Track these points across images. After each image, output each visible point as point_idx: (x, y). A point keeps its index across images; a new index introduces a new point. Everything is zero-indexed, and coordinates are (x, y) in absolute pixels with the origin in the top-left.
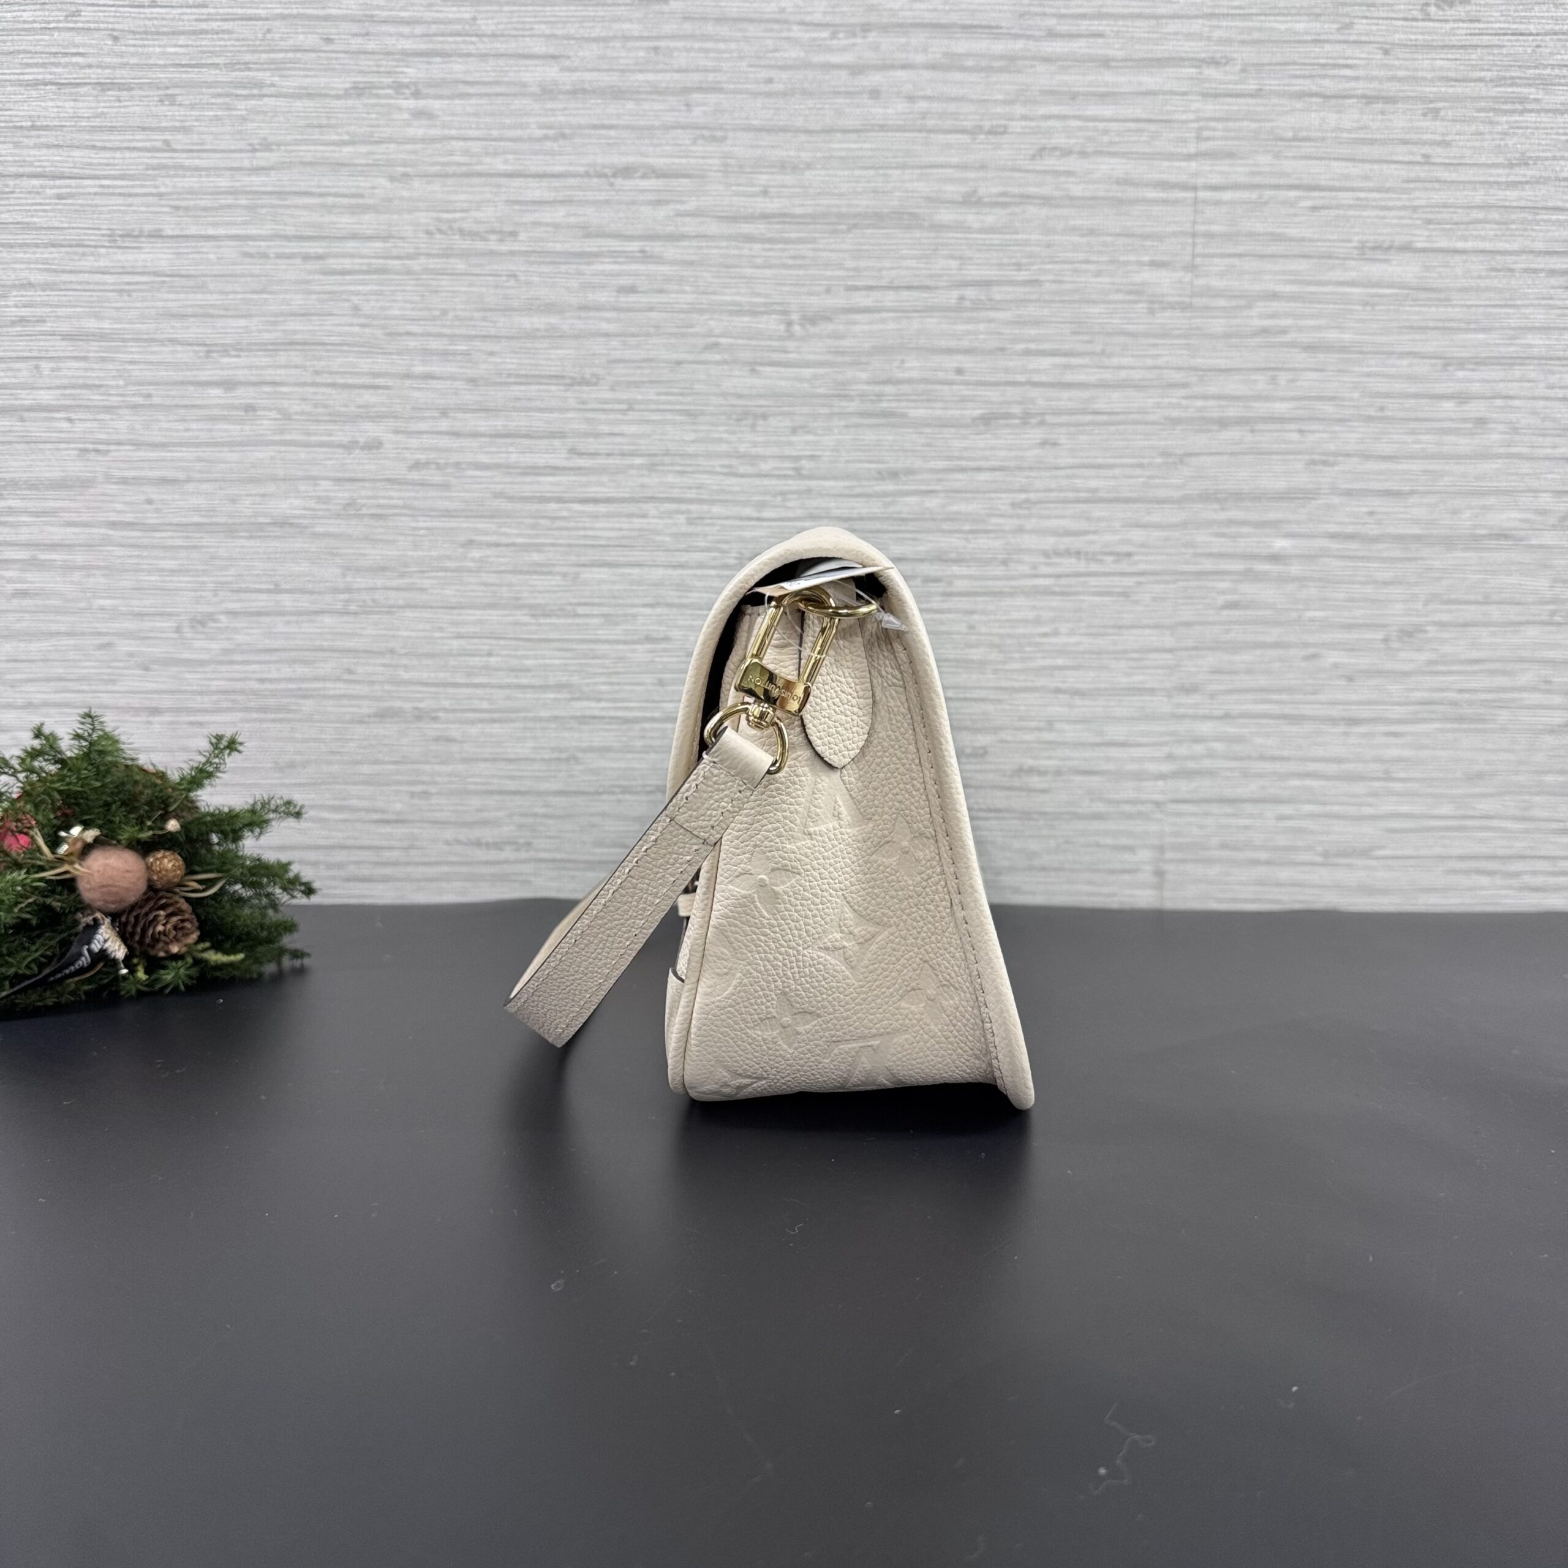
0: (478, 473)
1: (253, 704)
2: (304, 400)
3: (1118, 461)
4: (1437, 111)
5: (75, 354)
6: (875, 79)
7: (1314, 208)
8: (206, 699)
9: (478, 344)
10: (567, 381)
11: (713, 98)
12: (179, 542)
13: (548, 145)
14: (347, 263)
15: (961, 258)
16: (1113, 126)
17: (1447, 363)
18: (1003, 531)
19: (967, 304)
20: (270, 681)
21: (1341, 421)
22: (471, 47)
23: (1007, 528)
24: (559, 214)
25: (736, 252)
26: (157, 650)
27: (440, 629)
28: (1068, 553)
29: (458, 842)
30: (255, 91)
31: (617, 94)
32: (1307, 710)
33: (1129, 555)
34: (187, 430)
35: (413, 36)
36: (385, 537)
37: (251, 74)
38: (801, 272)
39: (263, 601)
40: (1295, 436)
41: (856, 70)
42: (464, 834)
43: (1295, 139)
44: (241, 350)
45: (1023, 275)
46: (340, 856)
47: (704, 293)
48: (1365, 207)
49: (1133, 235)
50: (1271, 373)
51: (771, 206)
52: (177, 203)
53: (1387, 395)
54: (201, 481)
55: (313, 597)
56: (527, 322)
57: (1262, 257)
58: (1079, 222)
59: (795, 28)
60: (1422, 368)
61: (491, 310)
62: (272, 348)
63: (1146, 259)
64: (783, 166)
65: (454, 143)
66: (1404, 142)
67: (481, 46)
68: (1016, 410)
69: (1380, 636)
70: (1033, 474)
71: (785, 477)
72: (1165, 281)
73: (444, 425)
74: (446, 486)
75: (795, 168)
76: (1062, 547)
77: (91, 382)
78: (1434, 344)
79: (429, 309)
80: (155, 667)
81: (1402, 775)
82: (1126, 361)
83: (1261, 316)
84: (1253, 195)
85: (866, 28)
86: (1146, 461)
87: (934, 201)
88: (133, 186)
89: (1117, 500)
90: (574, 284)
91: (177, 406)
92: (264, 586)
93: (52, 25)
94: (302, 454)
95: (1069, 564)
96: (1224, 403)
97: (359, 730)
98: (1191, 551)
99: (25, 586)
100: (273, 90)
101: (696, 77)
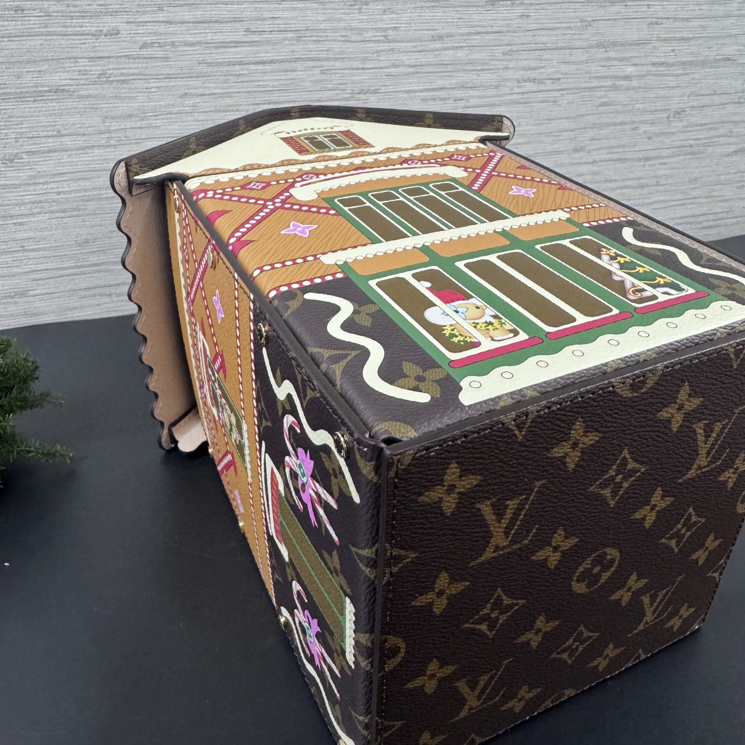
0: (186, 48)
1: (54, 208)
8: (22, 208)
18: (498, 69)
20: (64, 193)
23: (499, 67)
28: (529, 80)
33: (559, 79)
36: (128, 95)
39: (52, 143)
55: (84, 138)
70: (516, 34)
71: (379, 41)
73: (161, 16)
74: (166, 59)
76: (527, 76)
89: (557, 49)
92: (50, 133)
94: (63, 41)
95: (530, 86)
98: (588, 75)
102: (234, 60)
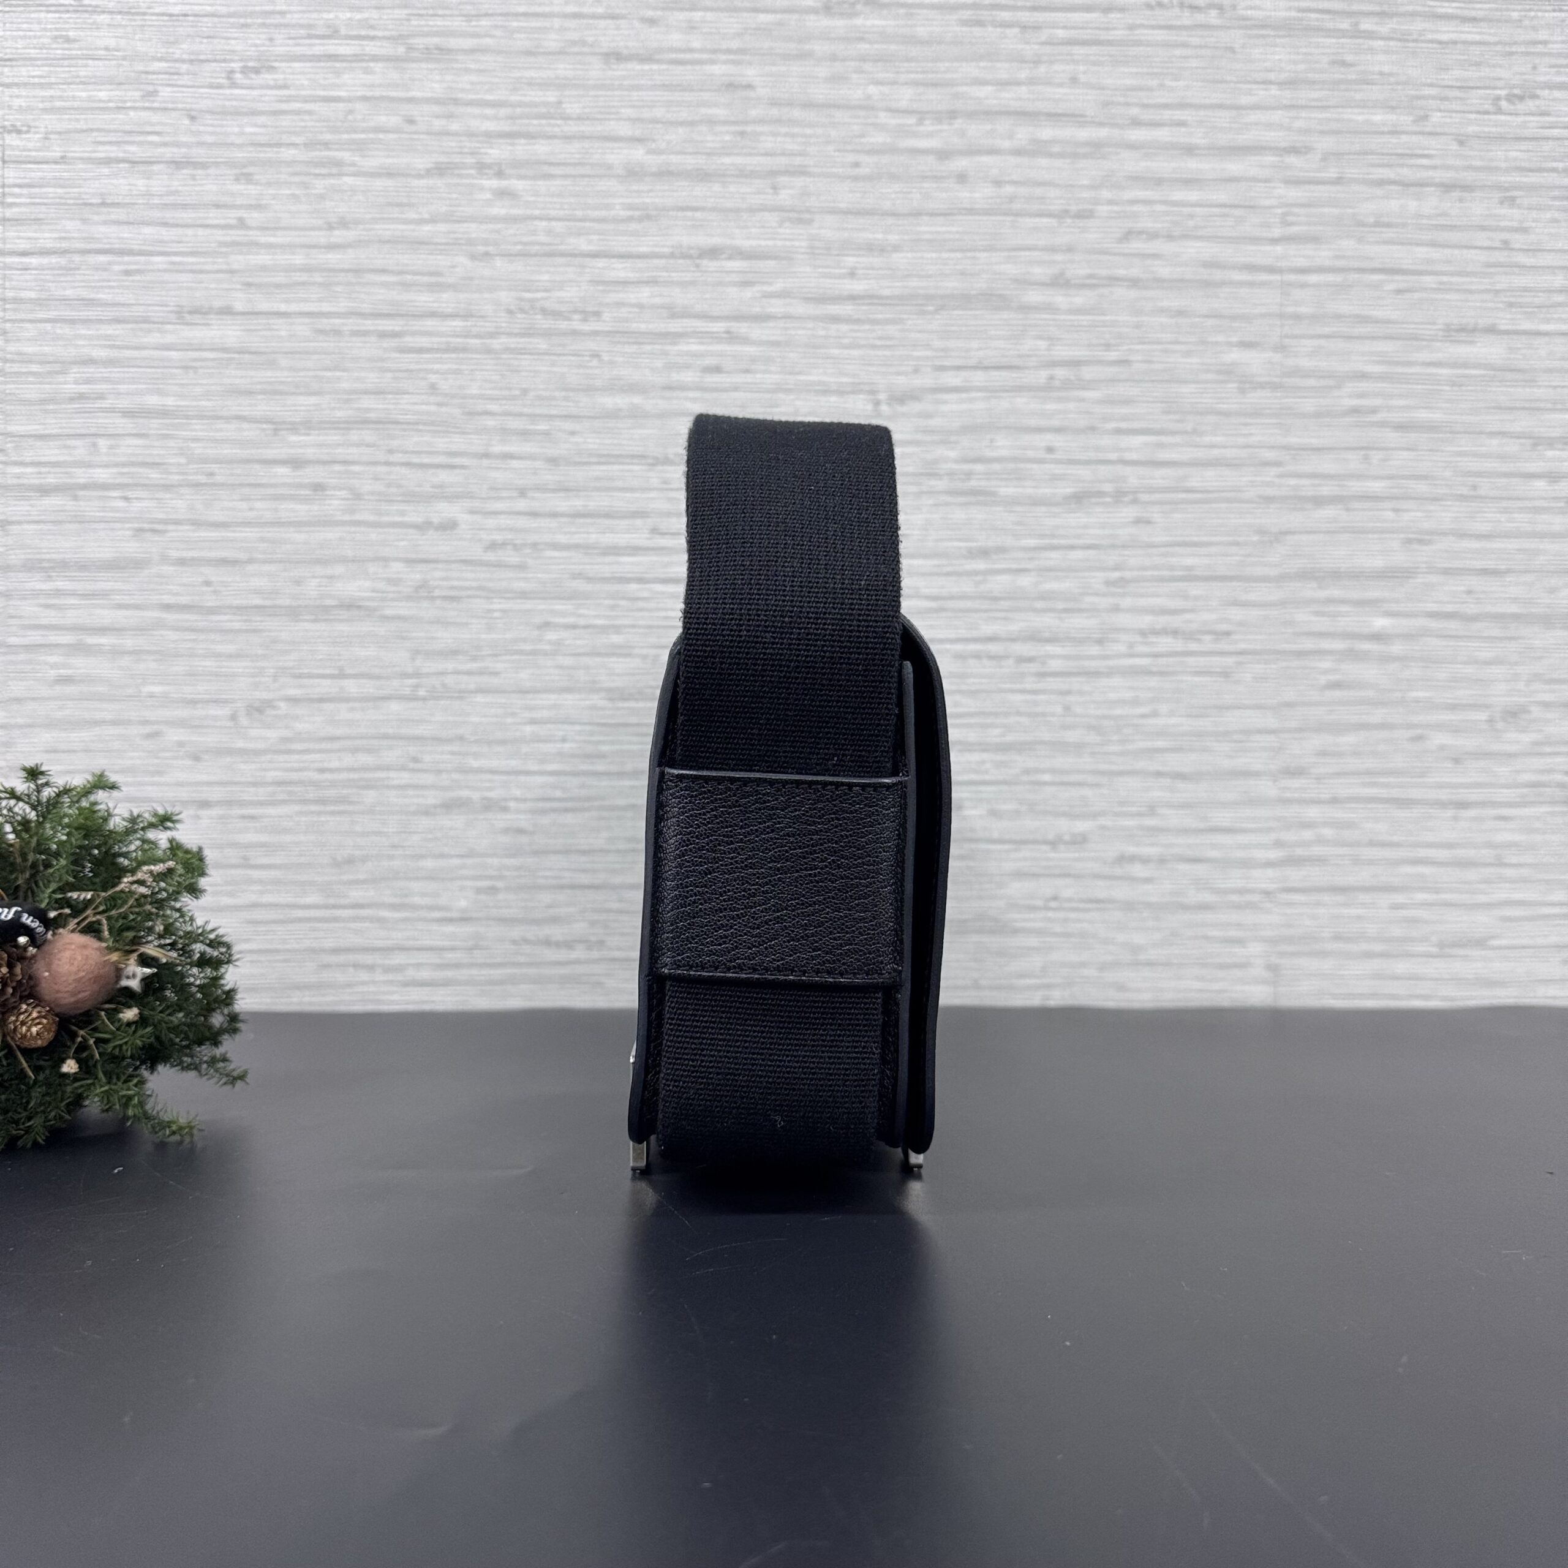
0: (556, 554)
1: (311, 796)
2: (377, 479)
3: (1214, 539)
4: (1513, 199)
5: (135, 432)
6: (961, 164)
7: (1399, 292)
8: (261, 790)
9: (558, 423)
10: (651, 461)
11: (799, 182)
12: (237, 625)
13: (634, 226)
14: (423, 341)
15: (1049, 339)
16: (1199, 210)
17: (1538, 442)
18: (1098, 610)
19: (1057, 383)
20: (331, 770)
21: (1435, 500)
22: (556, 129)
23: (1101, 607)
24: (644, 294)
25: (822, 333)
26: (211, 739)
27: (513, 714)
28: (1164, 632)
29: (526, 941)
30: (334, 171)
31: (703, 176)
32: (1415, 794)
33: (1228, 634)
34: (251, 509)
35: (496, 118)
36: (458, 620)
37: (331, 153)
38: (887, 353)
39: (326, 687)
40: (1390, 515)
41: (943, 155)
42: (532, 932)
43: (1377, 224)
44: (309, 428)
45: (1113, 355)
46: (398, 959)
47: (791, 373)
48: (1448, 291)
49: (1221, 317)
50: (1363, 452)
51: (858, 287)
52: (250, 280)
53: (1479, 474)
54: (265, 562)
55: (380, 682)
56: (610, 401)
57: (1349, 338)
58: (1165, 304)
59: (882, 114)
60: (1512, 447)
61: (573, 390)
62: (345, 425)
63: (1234, 339)
64: (870, 248)
65: (537, 223)
66: (1483, 228)
67: (566, 129)
68: (1108, 488)
69: (1483, 716)
70: (1126, 553)
72: (1254, 361)
73: (522, 505)
74: (522, 567)
75: (882, 250)
76: (1159, 626)
77: (149, 460)
78: (1522, 423)
79: (510, 389)
80: (206, 757)
81: (1514, 860)
82: (1219, 439)
83: (1350, 397)
84: (1338, 278)
85: (952, 115)
86: (1241, 539)
87: (1023, 282)
88: (204, 263)
89: (1214, 578)
90: (659, 364)
91: (241, 485)
92: (328, 671)
93: (129, 104)
94: (374, 535)
95: (1166, 643)
96: (1316, 482)
97: (425, 822)
98: (1289, 631)
99: (69, 672)
100: (352, 169)
101: (783, 161)
102: (630, 575)
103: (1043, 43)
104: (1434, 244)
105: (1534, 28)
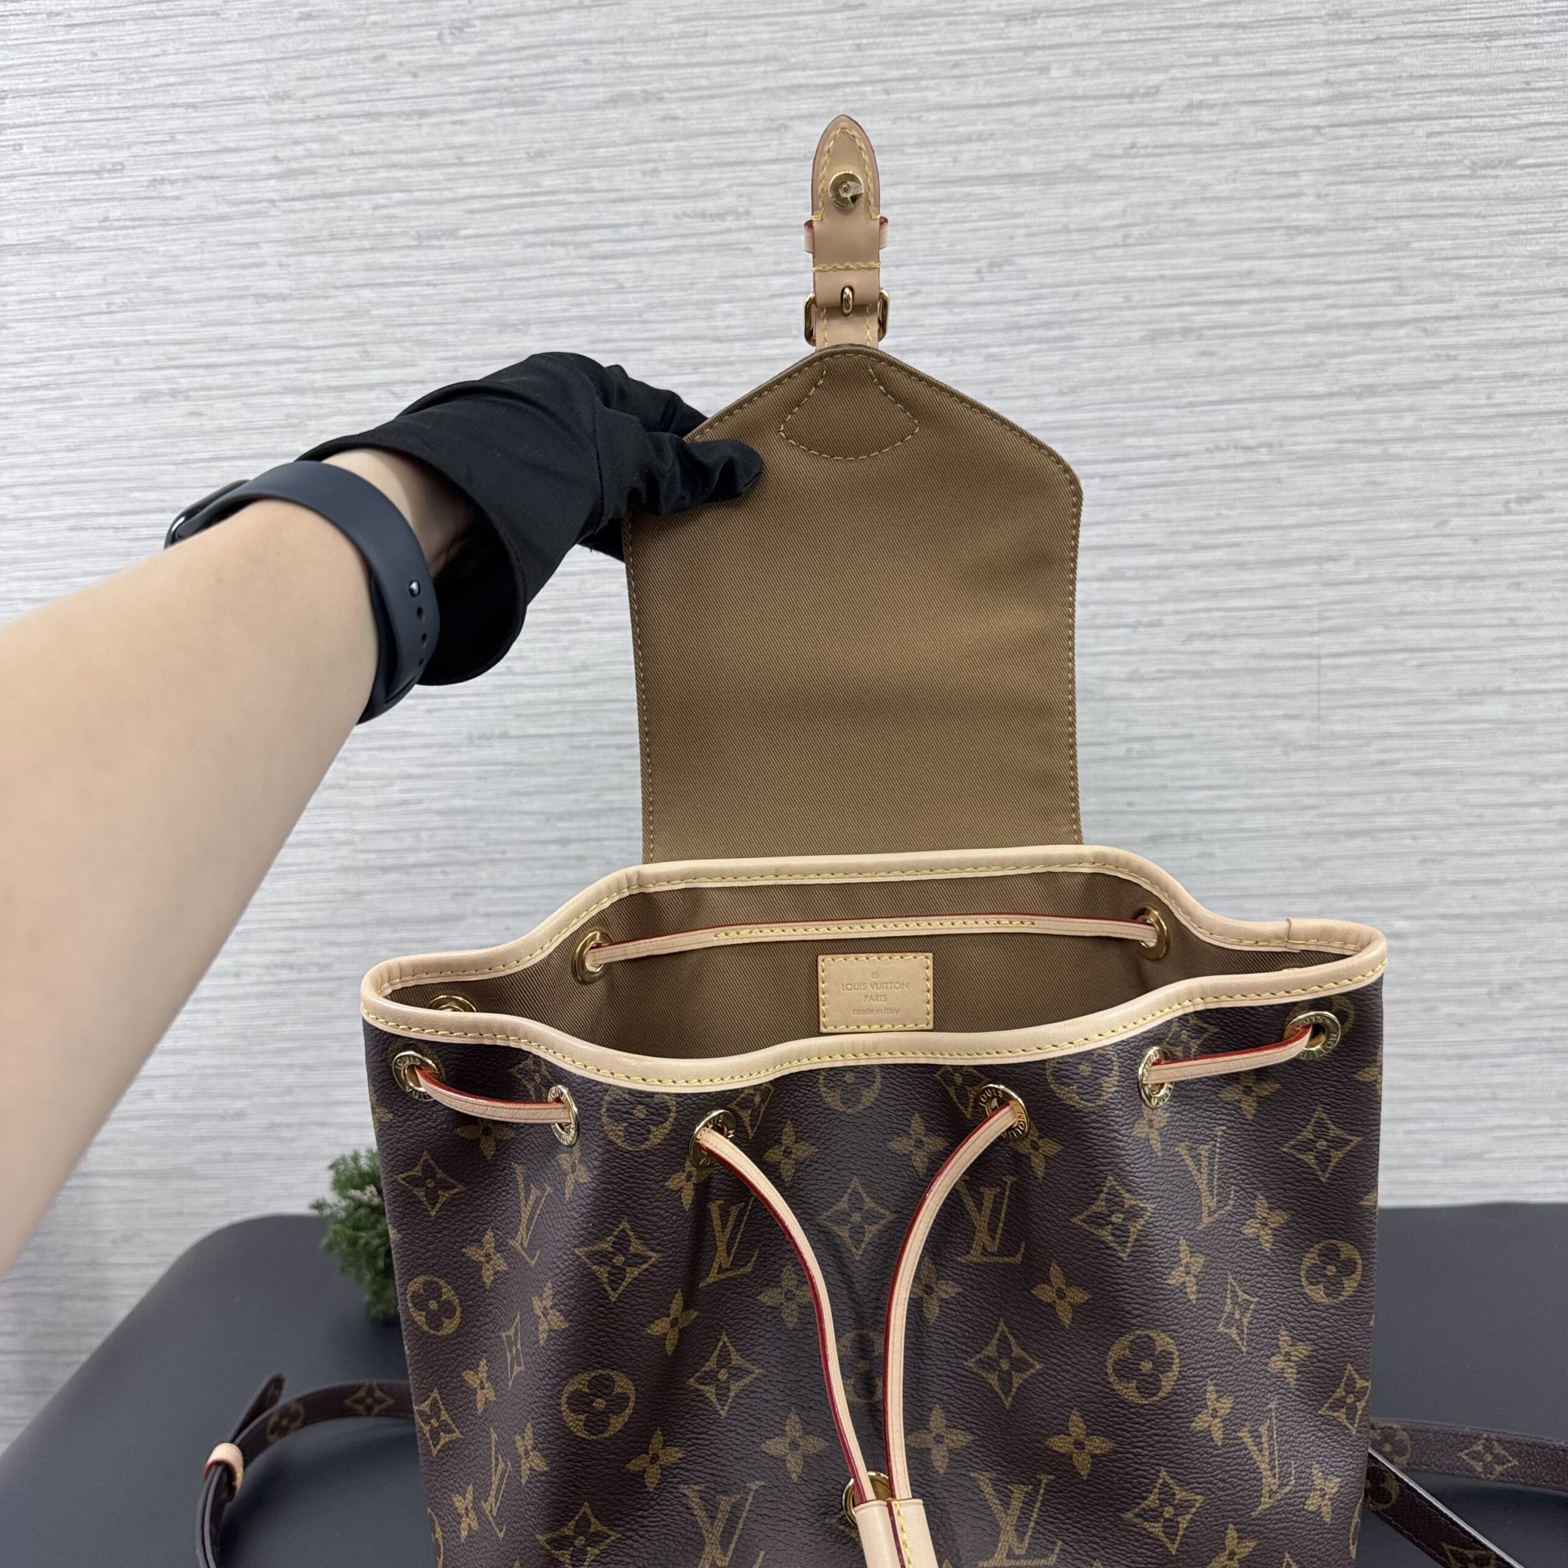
3: (1263, 866)
4: (1519, 584)
5: (446, 826)
7: (1419, 666)
15: (1127, 721)
16: (1250, 614)
17: (1535, 778)
19: (1134, 754)
21: (1447, 828)
30: (574, 627)
32: (1427, 1050)
34: (534, 876)
37: (572, 615)
40: (1408, 842)
43: (1401, 613)
44: (572, 817)
45: (1179, 731)
48: (1460, 662)
49: (1268, 696)
50: (1386, 795)
52: (520, 712)
53: (1485, 806)
57: (1376, 706)
58: (1222, 689)
60: (1513, 783)
63: (1280, 713)
66: (1493, 610)
68: (1177, 831)
69: (1484, 990)
72: (1297, 730)
77: (459, 845)
78: (1522, 765)
81: (1507, 1095)
82: (1266, 791)
83: (1376, 752)
84: (1367, 659)
86: (1286, 865)
87: (1105, 679)
91: (525, 859)
96: (1348, 819)
100: (587, 626)
103: (1120, 489)
104: (1450, 626)
105: (1540, 440)
